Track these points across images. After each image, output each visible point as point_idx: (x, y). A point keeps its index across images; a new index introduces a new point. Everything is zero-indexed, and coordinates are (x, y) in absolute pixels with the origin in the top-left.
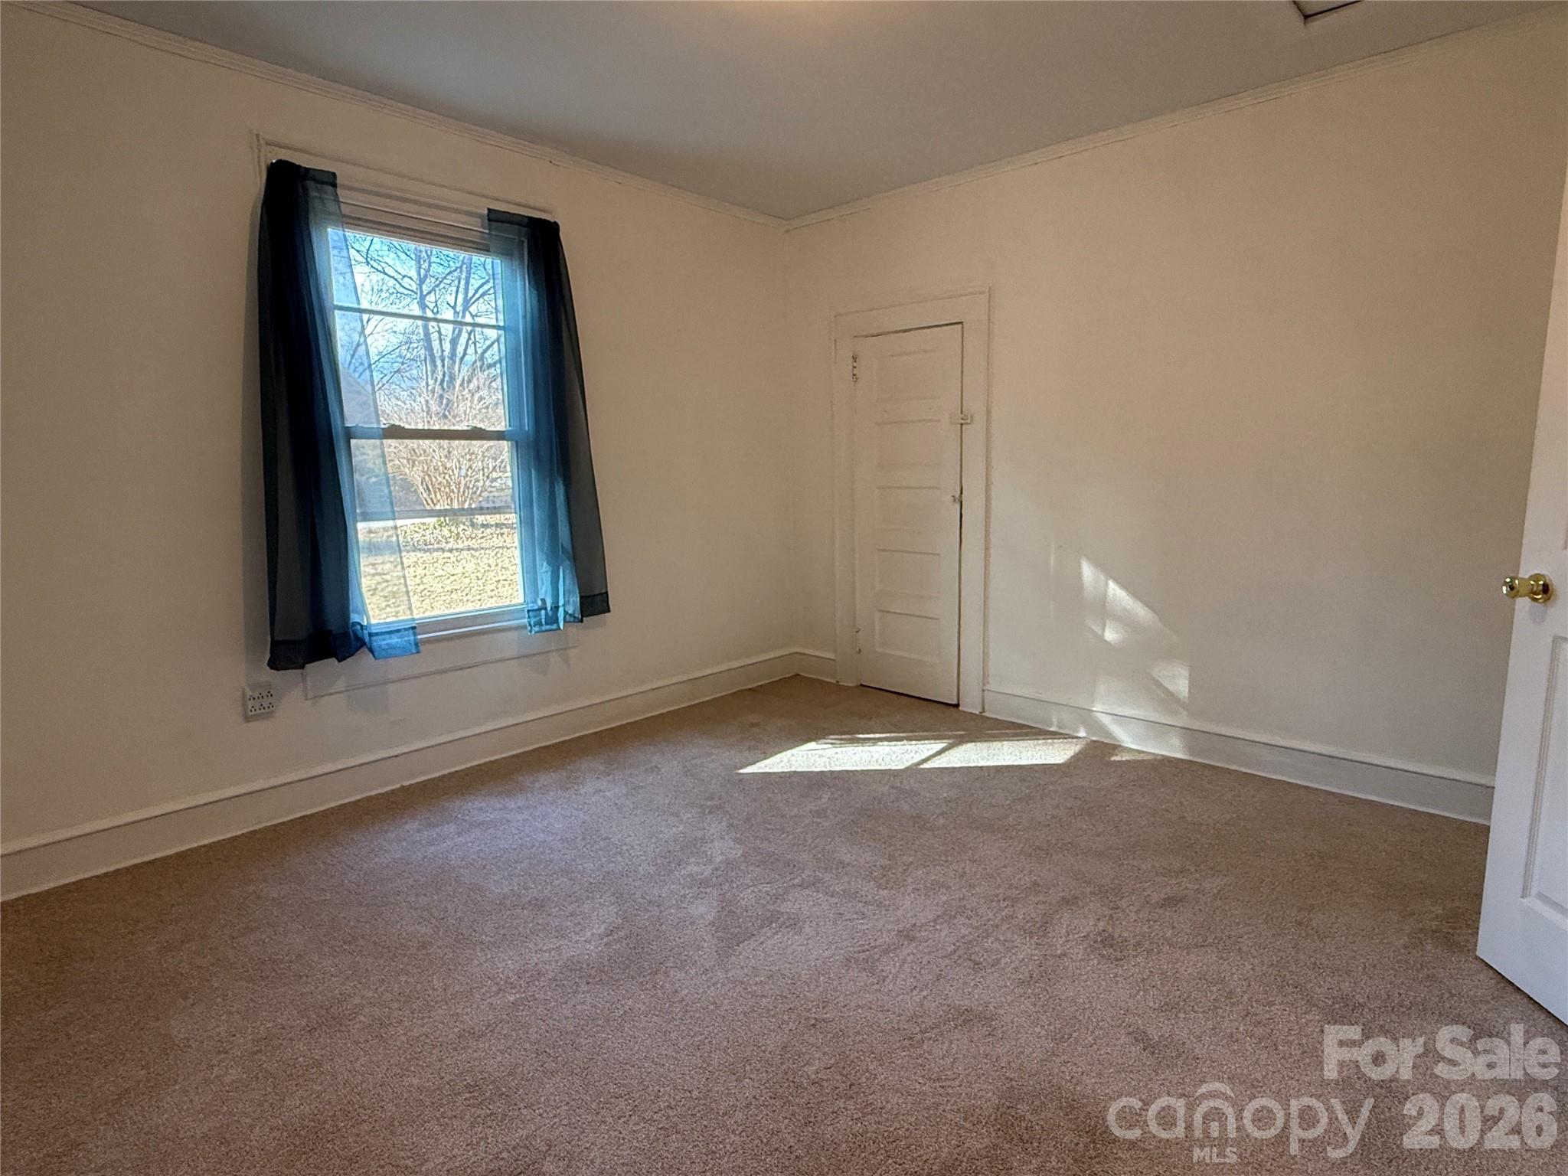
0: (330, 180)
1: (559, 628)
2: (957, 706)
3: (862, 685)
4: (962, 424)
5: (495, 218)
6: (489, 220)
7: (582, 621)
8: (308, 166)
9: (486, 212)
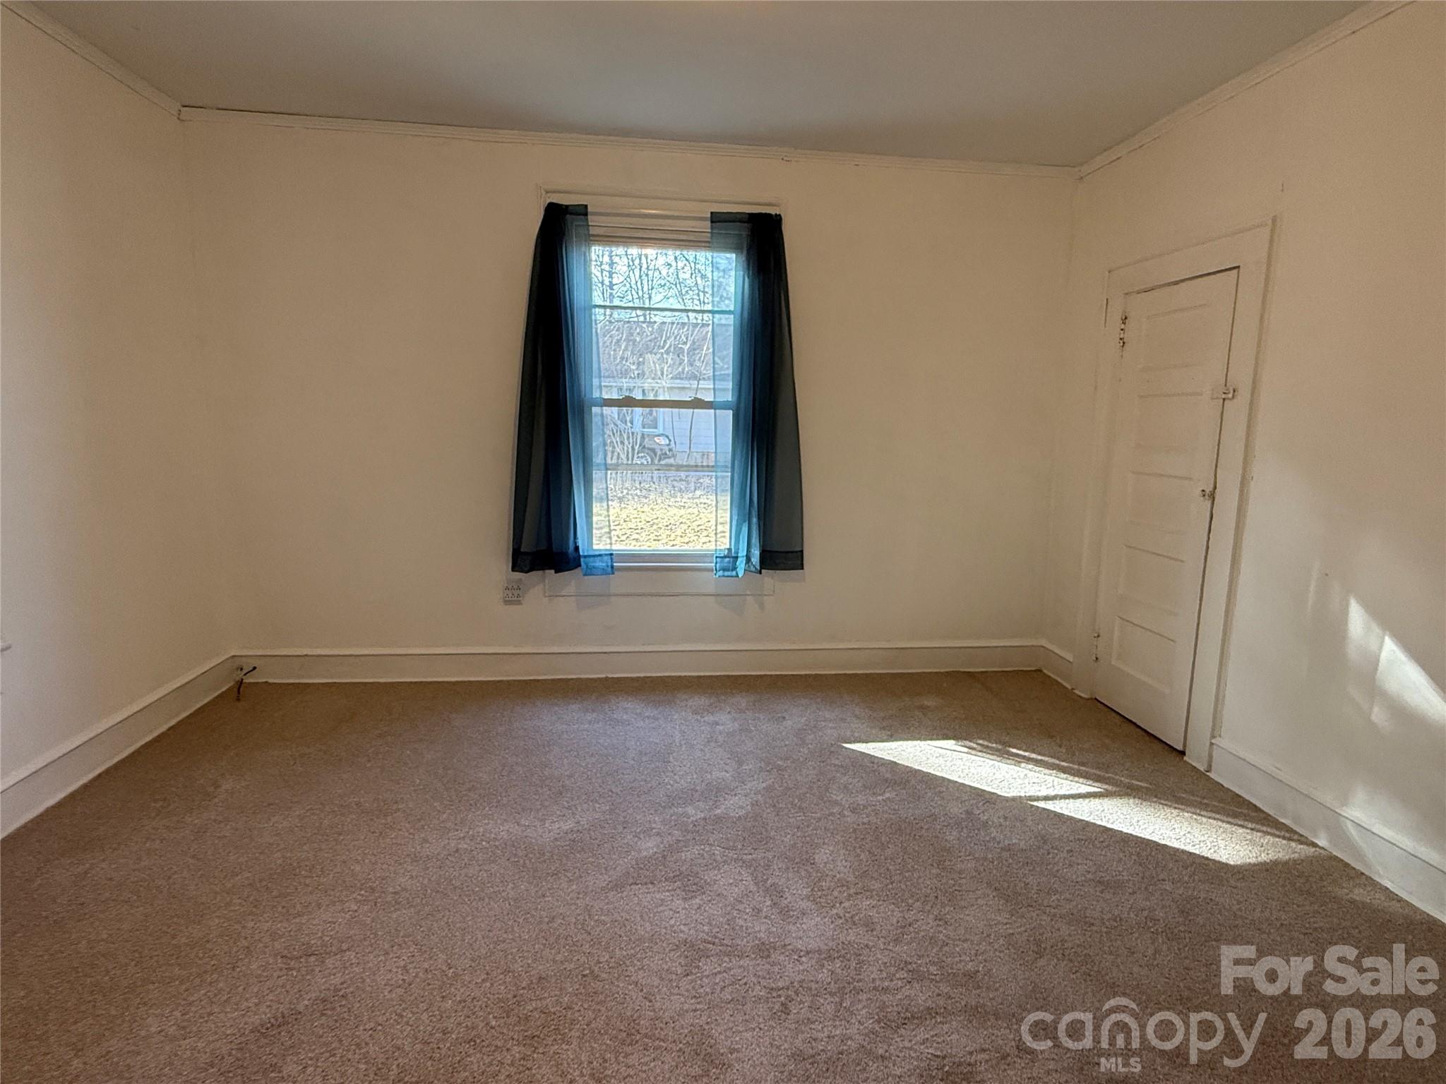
0: (582, 211)
1: (737, 576)
2: (1183, 753)
3: (1096, 699)
4: (1224, 399)
5: (716, 219)
6: (712, 222)
7: (760, 573)
8: (567, 204)
9: (709, 215)
